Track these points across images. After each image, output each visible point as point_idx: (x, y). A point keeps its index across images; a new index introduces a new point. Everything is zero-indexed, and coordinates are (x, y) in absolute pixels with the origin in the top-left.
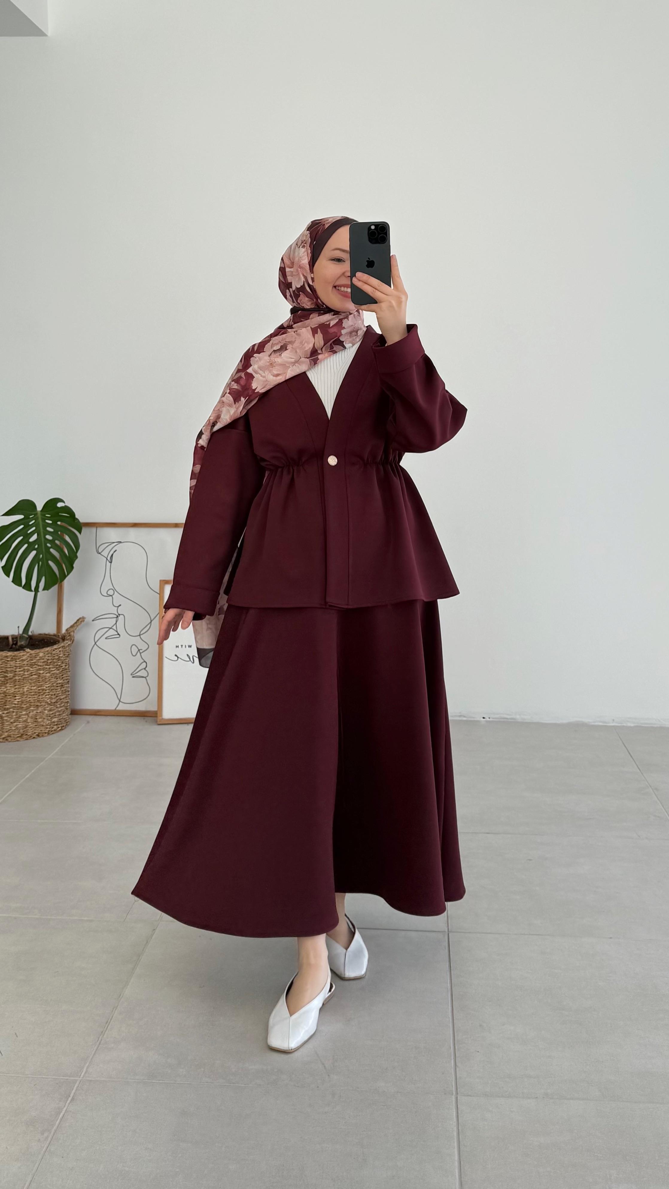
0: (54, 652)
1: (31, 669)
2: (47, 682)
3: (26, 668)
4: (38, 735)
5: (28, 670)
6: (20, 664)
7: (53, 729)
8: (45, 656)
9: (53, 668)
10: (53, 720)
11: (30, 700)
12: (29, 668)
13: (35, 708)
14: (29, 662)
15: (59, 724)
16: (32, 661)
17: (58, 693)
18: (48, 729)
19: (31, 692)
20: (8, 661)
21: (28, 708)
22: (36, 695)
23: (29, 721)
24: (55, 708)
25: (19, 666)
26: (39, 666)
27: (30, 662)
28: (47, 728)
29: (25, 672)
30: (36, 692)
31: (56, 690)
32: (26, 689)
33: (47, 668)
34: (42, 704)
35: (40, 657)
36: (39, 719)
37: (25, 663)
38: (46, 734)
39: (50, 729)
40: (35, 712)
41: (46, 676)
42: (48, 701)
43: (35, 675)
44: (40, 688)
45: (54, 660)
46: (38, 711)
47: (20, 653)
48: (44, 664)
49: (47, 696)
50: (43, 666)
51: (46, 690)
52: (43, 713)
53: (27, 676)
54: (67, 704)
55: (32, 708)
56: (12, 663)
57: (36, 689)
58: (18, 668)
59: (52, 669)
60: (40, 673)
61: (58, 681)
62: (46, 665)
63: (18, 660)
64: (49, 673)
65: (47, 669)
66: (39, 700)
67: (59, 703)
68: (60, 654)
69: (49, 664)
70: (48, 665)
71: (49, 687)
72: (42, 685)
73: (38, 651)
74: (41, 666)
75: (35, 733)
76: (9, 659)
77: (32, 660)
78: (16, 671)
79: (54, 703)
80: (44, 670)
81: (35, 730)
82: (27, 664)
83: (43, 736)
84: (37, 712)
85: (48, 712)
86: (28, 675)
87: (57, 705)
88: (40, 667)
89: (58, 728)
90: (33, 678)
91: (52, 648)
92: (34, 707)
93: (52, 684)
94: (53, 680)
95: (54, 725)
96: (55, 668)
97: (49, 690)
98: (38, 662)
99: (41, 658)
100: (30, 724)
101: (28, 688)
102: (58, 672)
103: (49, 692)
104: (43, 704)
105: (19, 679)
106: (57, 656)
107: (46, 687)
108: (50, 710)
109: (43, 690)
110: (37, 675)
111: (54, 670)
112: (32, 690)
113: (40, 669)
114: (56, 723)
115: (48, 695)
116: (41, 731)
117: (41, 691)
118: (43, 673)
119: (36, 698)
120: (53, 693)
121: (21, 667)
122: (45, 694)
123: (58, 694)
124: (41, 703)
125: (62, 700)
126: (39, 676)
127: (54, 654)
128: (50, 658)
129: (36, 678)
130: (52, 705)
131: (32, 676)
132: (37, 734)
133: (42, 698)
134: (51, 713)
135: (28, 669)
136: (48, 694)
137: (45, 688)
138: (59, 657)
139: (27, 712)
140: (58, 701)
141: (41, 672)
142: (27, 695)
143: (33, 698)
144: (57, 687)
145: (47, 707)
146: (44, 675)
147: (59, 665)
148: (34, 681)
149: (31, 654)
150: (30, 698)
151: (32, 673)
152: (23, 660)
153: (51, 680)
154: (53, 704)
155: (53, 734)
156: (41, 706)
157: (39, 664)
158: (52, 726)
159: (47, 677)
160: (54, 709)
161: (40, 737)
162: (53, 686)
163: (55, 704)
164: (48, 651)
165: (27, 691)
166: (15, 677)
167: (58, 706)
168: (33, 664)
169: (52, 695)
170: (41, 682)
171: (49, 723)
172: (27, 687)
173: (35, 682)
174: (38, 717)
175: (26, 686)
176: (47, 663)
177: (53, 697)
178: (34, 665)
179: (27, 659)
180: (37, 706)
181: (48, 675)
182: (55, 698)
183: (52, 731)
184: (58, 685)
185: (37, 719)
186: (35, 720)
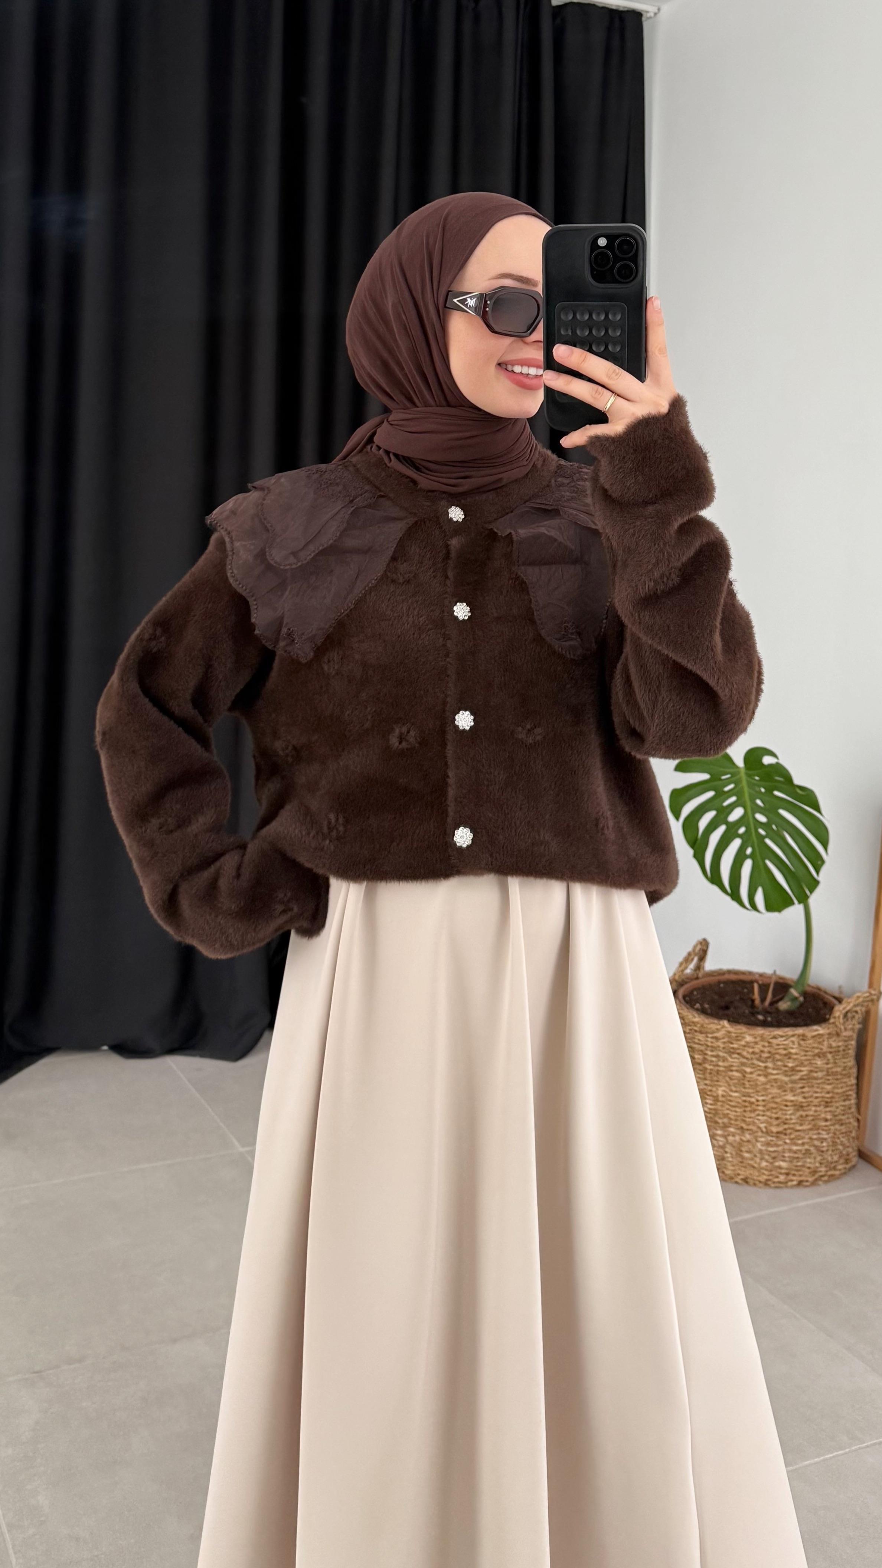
0: (774, 1041)
1: (730, 1059)
2: (758, 1092)
3: (721, 1054)
4: (746, 1181)
5: (724, 1060)
6: (712, 1042)
7: (776, 1180)
8: (756, 1043)
9: (774, 1069)
10: (777, 1164)
11: (728, 1114)
12: (725, 1055)
13: (738, 1132)
14: (726, 1045)
15: (794, 1175)
16: (732, 1046)
17: (788, 1117)
18: (765, 1177)
19: (730, 1101)
20: (696, 1031)
21: (725, 1127)
22: (740, 1108)
23: (727, 1150)
24: (780, 1143)
25: (712, 1047)
26: (744, 1057)
27: (728, 1046)
28: (764, 1174)
29: (719, 1061)
30: (738, 1103)
31: (784, 1112)
32: (720, 1092)
33: (759, 1066)
34: (751, 1127)
35: (747, 1043)
36: (747, 1152)
37: (720, 1044)
38: (761, 1185)
39: (770, 1177)
40: (737, 1138)
41: (757, 1080)
42: (762, 1126)
43: (737, 1071)
44: (744, 1098)
45: (778, 1057)
46: (744, 1139)
47: (714, 1023)
48: (753, 1056)
49: (760, 1118)
50: (752, 1059)
51: (758, 1105)
52: (754, 1146)
53: (722, 1069)
54: (822, 1142)
55: (732, 1130)
56: (701, 1037)
57: (739, 1097)
58: (709, 1049)
59: (770, 1071)
60: (745, 1072)
61: (785, 1095)
62: (758, 1060)
63: (710, 1035)
64: (766, 1076)
65: (759, 1068)
66: (744, 1118)
67: (792, 1136)
68: (792, 1048)
69: (763, 1059)
70: (763, 1062)
71: (764, 1101)
72: (748, 1093)
73: (742, 1029)
74: (747, 1059)
75: (739, 1175)
76: (696, 1028)
77: (732, 1043)
78: (706, 1054)
79: (778, 1133)
80: (753, 1068)
81: (739, 1169)
82: (724, 1048)
83: (755, 1184)
84: (741, 1140)
85: (762, 1145)
86: (725, 1067)
87: (785, 1139)
88: (744, 1060)
89: (792, 1181)
90: (733, 1076)
91: (773, 1031)
92: (738, 1129)
93: (773, 1098)
94: (775, 1091)
95: (781, 1174)
96: (778, 1069)
97: (764, 1106)
98: (744, 1050)
99: (747, 1045)
100: (728, 1155)
101: (724, 1091)
102: (786, 1079)
103: (764, 1111)
104: (754, 1128)
105: (711, 1070)
106: (785, 1049)
107: (758, 1101)
108: (768, 1144)
109: (751, 1103)
110: (742, 1073)
111: (777, 1074)
112: (731, 1096)
113: (743, 1064)
114: (783, 1171)
115: (763, 1116)
116: (751, 1174)
117: (747, 1104)
118: (751, 1073)
119: (738, 1114)
120: (774, 1116)
121: (714, 1049)
122: (757, 1112)
123: (786, 1119)
124: (748, 1125)
125: (798, 1133)
126: (744, 1076)
127: (778, 1045)
128: (766, 1050)
129: (739, 1077)
130: (772, 1136)
131: (732, 1071)
132: (742, 1177)
133: (750, 1118)
134: (771, 1149)
135: (724, 1057)
136: (761, 1113)
137: (753, 1100)
138: (790, 1053)
139: (726, 1133)
140: (789, 1131)
141: (748, 1070)
142: (723, 1102)
143: (732, 1111)
144: (786, 1106)
145: (761, 1137)
146: (754, 1076)
147: (792, 1067)
148: (736, 1081)
149: (729, 1032)
150: (728, 1109)
151: (732, 1066)
152: (717, 1039)
153: (769, 1091)
154: (774, 1135)
155: (777, 1187)
156: (748, 1130)
157: (745, 1053)
158: (773, 1173)
159: (759, 1083)
160: (778, 1146)
161: (750, 1185)
162: (776, 1103)
163: (783, 1136)
164: (763, 1034)
165: (723, 1096)
166: (704, 1063)
167: (788, 1141)
168: (732, 1050)
169: (771, 1118)
170: (749, 1088)
171: (767, 1166)
172: (723, 1088)
173: (736, 1084)
174: (743, 1149)
175: (720, 1086)
176: (761, 1056)
177: (775, 1122)
178: (733, 1053)
179: (723, 1038)
180: (742, 1128)
181: (762, 1079)
182: (778, 1125)
183: (774, 1182)
184: (789, 1104)
185: (741, 1151)
186: (739, 1152)
